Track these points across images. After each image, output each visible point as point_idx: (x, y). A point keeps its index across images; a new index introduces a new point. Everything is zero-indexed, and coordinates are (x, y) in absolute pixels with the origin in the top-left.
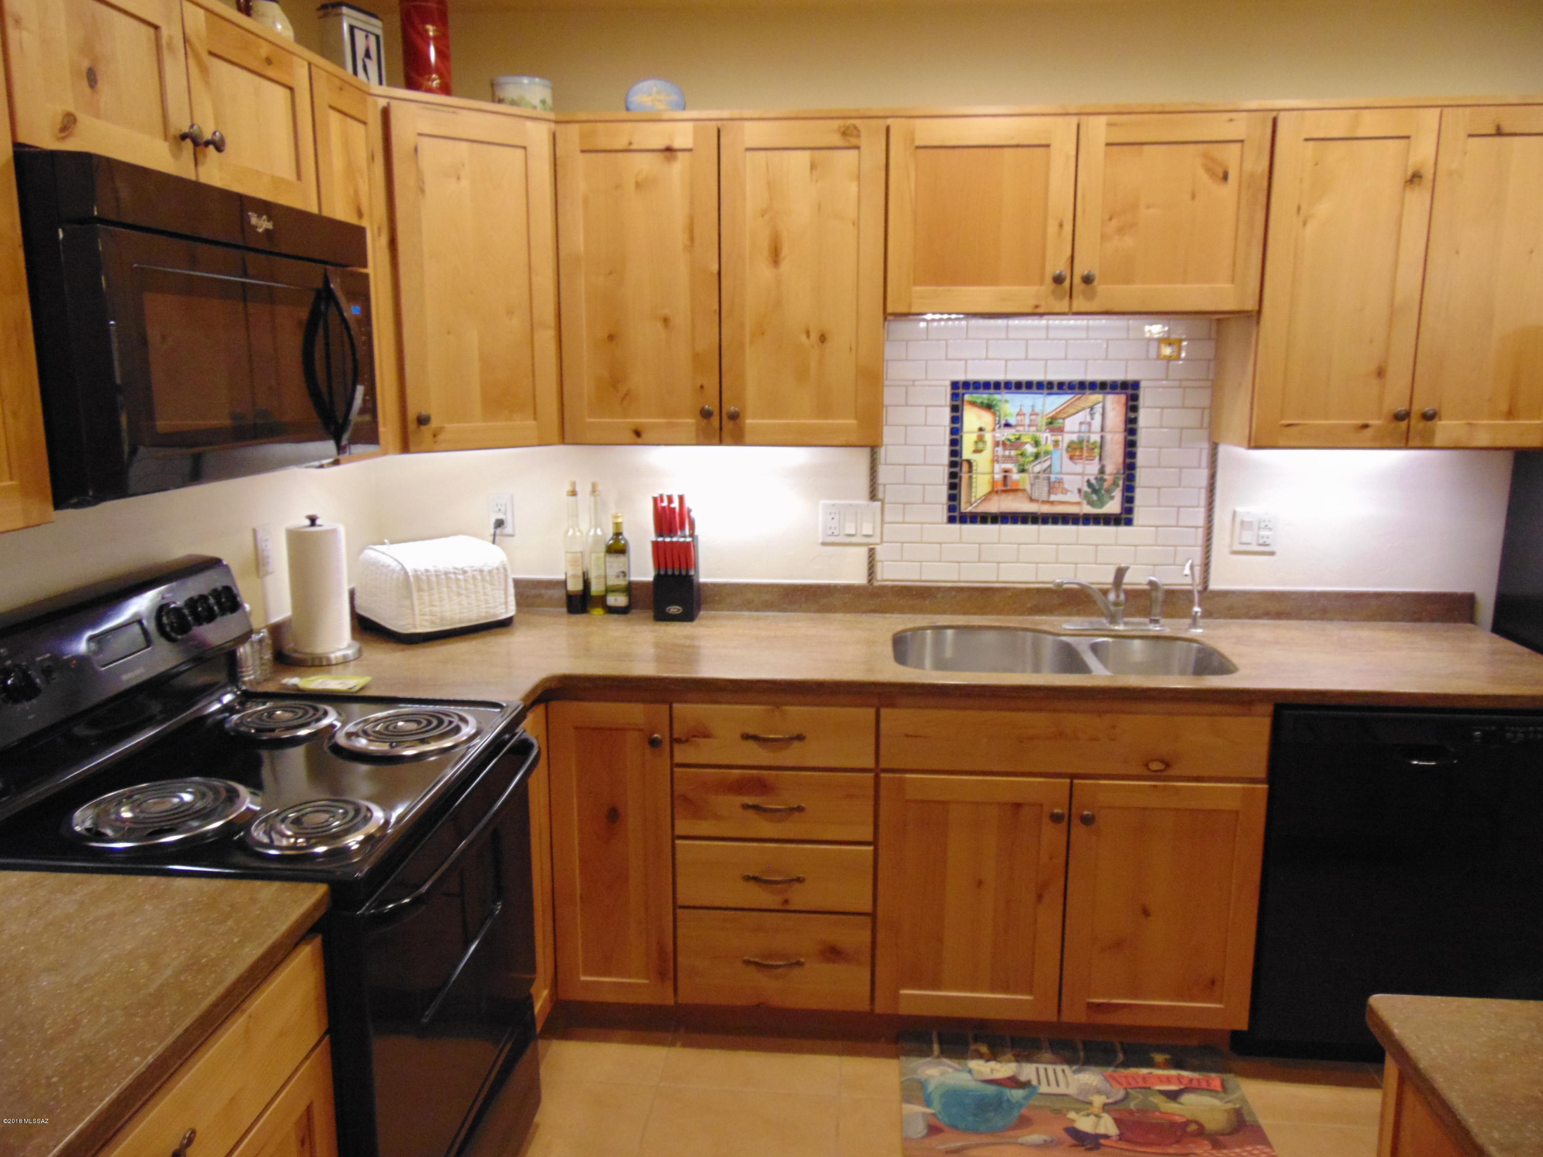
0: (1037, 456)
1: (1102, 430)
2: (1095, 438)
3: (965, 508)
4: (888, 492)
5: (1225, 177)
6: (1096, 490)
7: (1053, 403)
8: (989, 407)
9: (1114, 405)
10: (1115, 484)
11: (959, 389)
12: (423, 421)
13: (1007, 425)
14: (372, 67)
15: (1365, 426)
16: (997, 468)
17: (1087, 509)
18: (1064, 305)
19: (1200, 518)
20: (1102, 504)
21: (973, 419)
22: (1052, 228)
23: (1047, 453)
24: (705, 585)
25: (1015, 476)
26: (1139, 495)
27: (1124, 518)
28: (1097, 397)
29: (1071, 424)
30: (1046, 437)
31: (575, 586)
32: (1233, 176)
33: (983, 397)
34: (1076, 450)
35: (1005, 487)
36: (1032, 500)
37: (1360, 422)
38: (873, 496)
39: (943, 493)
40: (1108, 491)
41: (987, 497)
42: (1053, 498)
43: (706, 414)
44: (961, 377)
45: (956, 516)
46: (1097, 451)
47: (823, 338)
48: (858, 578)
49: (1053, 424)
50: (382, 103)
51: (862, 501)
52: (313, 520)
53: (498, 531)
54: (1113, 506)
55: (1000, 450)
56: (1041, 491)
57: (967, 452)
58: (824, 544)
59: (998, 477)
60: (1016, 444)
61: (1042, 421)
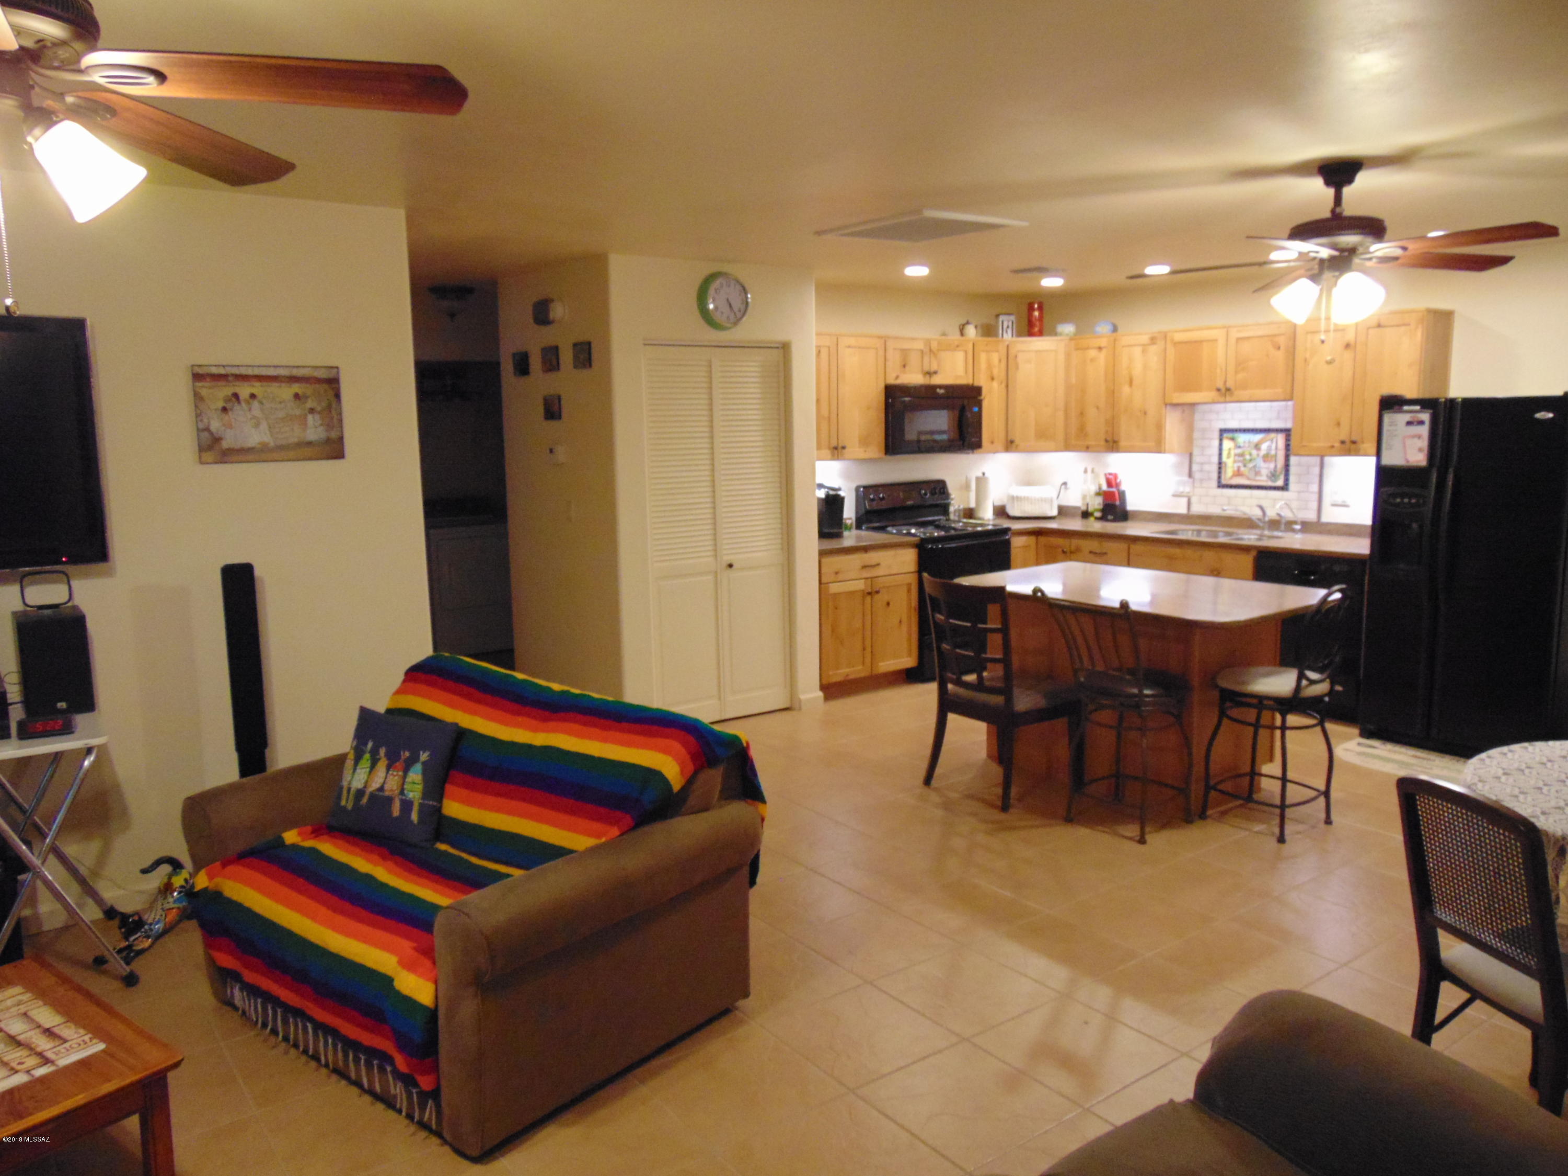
0: (1251, 460)
1: (1276, 448)
2: (1273, 452)
3: (1224, 482)
4: (1197, 475)
5: (1279, 348)
6: (1273, 476)
7: (1257, 437)
8: (1233, 439)
9: (1280, 439)
10: (1281, 473)
11: (1223, 431)
12: (1012, 442)
13: (1239, 447)
14: (1010, 331)
15: (1333, 447)
16: (1236, 465)
17: (1270, 484)
18: (1222, 399)
19: (1315, 488)
20: (1275, 481)
21: (1227, 444)
22: (1218, 371)
23: (1254, 459)
24: (1130, 511)
25: (1242, 469)
26: (1292, 478)
27: (1285, 488)
28: (1273, 435)
29: (1264, 447)
30: (1254, 452)
31: (1084, 508)
32: (1282, 348)
33: (1230, 435)
34: (1266, 458)
35: (1238, 473)
36: (1248, 479)
37: (1330, 444)
38: (1190, 475)
39: (1215, 475)
40: (1279, 476)
41: (1231, 478)
42: (1258, 478)
43: (1107, 441)
44: (1223, 426)
45: (1221, 486)
46: (1274, 459)
47: (1145, 413)
48: (1183, 510)
49: (1257, 446)
50: (1007, 343)
51: (1186, 478)
52: (984, 474)
53: (1063, 487)
54: (1280, 483)
55: (1237, 458)
56: (1252, 475)
57: (1224, 458)
58: (1174, 496)
59: (1236, 469)
60: (1242, 455)
61: (1253, 446)
